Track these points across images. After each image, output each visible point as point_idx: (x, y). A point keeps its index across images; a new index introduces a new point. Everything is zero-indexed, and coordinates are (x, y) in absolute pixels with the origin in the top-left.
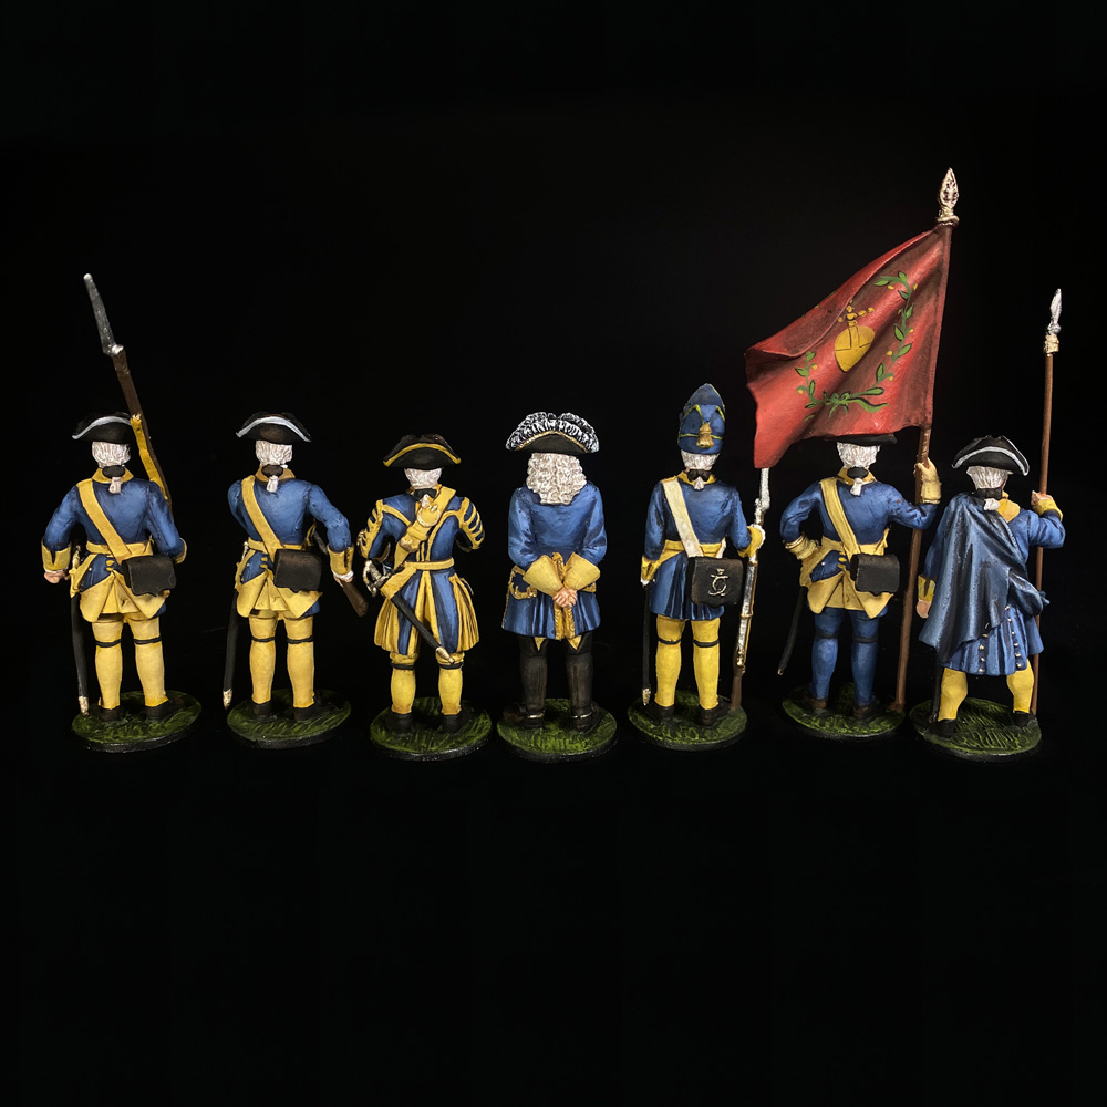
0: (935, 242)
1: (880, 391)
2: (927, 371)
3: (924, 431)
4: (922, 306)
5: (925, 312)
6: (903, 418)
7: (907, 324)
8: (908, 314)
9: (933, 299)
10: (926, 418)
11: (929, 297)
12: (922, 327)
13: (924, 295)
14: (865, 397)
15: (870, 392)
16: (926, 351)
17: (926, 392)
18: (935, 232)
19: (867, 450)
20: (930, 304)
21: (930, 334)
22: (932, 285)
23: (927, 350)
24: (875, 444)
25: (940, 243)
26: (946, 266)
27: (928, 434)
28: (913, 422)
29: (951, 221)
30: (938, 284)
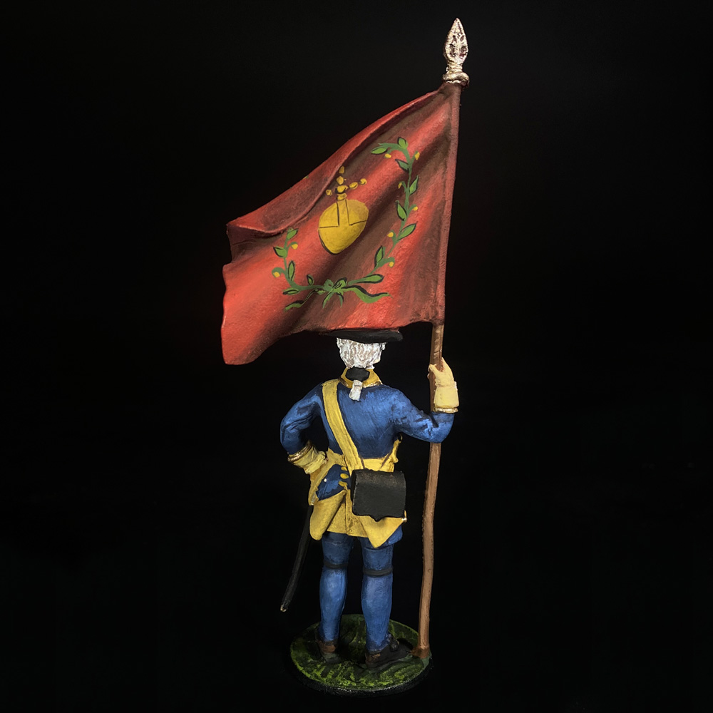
0: (440, 104)
1: (379, 278)
2: (436, 256)
3: (436, 327)
4: (428, 179)
5: (431, 187)
6: (410, 312)
7: (411, 200)
8: (412, 188)
9: (441, 171)
10: (437, 313)
11: (436, 169)
12: (429, 206)
13: (430, 166)
14: (362, 285)
15: (368, 279)
16: (434, 231)
17: (437, 282)
18: (441, 92)
19: (367, 348)
20: (437, 178)
21: (438, 213)
22: (439, 155)
23: (436, 233)
24: (379, 341)
25: (447, 105)
26: (454, 133)
27: (440, 331)
28: (423, 317)
29: (458, 78)
30: (446, 154)
